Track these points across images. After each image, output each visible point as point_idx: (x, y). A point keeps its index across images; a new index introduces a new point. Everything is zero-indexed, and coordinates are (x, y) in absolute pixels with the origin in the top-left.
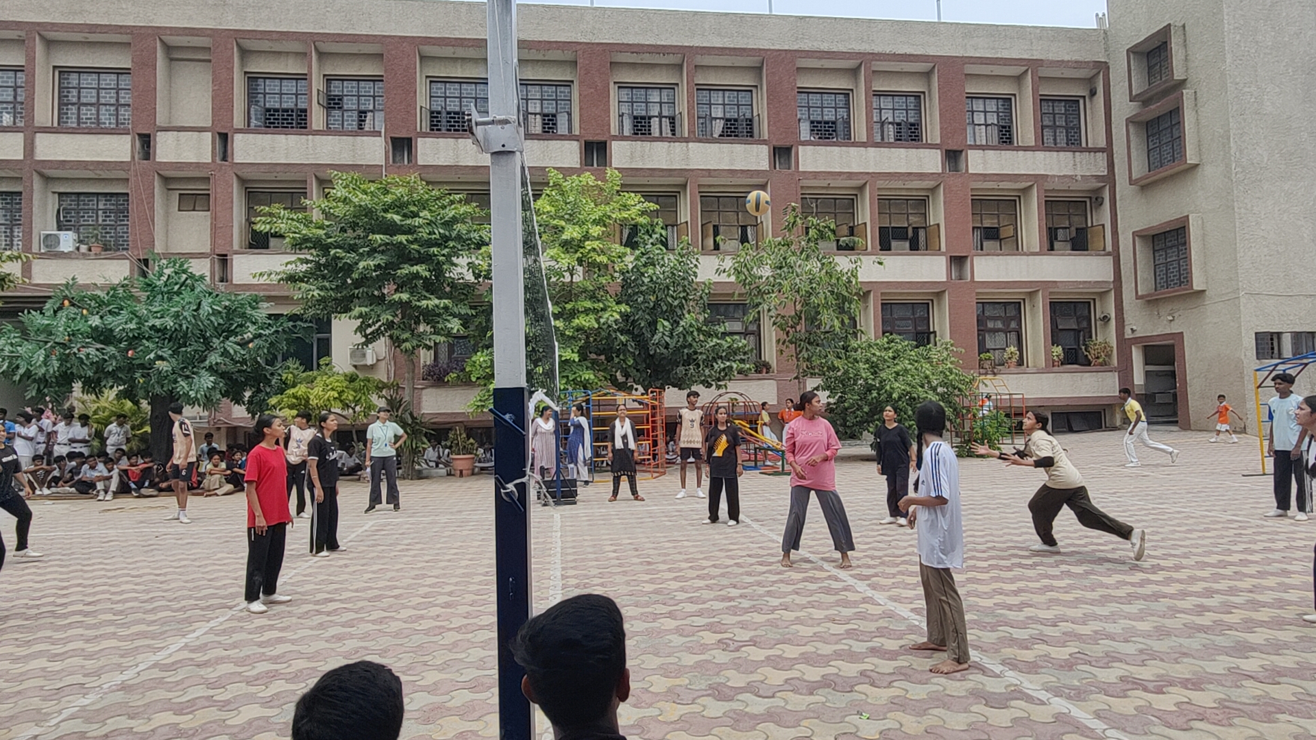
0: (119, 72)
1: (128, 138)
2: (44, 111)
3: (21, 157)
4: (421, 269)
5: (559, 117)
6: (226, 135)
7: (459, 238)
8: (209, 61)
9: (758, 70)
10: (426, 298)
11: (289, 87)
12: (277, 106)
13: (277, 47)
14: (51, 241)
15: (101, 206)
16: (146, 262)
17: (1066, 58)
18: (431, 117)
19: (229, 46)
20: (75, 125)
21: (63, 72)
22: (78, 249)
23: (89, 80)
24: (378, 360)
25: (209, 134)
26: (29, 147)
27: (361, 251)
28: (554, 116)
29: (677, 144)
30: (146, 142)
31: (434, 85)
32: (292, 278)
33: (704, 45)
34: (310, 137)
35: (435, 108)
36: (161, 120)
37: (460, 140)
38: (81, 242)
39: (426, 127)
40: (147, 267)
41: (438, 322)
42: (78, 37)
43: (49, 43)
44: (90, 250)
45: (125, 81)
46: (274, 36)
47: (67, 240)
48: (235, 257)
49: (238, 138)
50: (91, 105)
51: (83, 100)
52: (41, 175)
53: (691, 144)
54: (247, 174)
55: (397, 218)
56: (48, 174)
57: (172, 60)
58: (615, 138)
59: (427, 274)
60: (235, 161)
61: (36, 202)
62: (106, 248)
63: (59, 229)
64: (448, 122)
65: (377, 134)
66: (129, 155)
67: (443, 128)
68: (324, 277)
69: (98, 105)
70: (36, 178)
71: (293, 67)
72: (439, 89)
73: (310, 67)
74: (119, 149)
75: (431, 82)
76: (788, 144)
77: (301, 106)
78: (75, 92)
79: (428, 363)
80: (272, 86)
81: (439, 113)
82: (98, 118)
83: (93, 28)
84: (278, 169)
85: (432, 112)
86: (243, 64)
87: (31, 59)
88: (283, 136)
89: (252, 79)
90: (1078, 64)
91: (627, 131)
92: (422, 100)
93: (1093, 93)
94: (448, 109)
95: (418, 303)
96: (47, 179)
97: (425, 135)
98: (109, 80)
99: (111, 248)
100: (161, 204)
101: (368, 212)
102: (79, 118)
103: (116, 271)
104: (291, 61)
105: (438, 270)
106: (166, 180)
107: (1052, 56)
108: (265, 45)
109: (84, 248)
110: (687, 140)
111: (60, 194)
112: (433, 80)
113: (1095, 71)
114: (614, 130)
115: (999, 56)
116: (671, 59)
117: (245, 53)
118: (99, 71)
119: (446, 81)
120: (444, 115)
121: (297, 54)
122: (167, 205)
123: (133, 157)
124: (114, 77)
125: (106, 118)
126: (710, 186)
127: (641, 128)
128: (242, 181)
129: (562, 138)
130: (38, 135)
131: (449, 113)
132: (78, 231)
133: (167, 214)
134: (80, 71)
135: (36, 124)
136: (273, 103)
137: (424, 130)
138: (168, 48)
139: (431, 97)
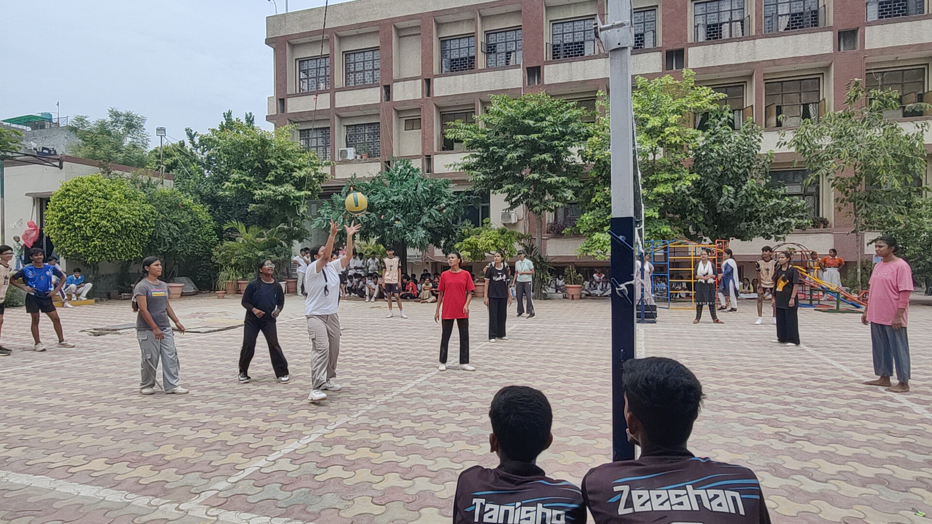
0: (374, 49)
1: (379, 89)
2: (339, 80)
3: (329, 107)
4: (547, 156)
5: (646, 36)
6: (429, 80)
7: (572, 133)
8: (420, 34)
10: (550, 176)
11: (464, 43)
12: (457, 57)
13: (457, 18)
14: (343, 153)
15: (367, 132)
16: (389, 163)
18: (553, 49)
19: (430, 23)
20: (353, 85)
21: (347, 54)
22: (356, 157)
23: (359, 57)
24: (518, 220)
25: (420, 80)
26: (333, 101)
27: (509, 147)
28: (642, 35)
29: (745, 42)
30: (388, 89)
31: (555, 27)
32: (467, 168)
34: (477, 74)
35: (556, 43)
36: (395, 76)
37: (573, 63)
38: (357, 153)
39: (550, 57)
40: (389, 165)
41: (558, 193)
42: (353, 32)
43: (340, 38)
44: (362, 158)
45: (377, 54)
46: (456, 11)
47: (351, 153)
48: (435, 156)
49: (436, 80)
50: (361, 72)
51: (357, 70)
52: (338, 116)
53: (758, 41)
54: (441, 103)
55: (531, 122)
56: (342, 115)
57: (400, 37)
58: (692, 45)
59: (551, 159)
60: (435, 96)
61: (336, 132)
62: (369, 157)
63: (347, 147)
64: (565, 51)
65: (517, 66)
66: (379, 99)
67: (561, 56)
68: (486, 166)
69: (363, 71)
70: (336, 117)
71: (466, 29)
72: (559, 29)
73: (476, 27)
74: (373, 96)
75: (553, 24)
76: (853, 27)
77: (471, 54)
78: (352, 65)
79: (551, 222)
80: (454, 44)
81: (558, 45)
82: (364, 79)
83: (361, 25)
84: (459, 97)
85: (554, 46)
86: (438, 33)
87: (332, 50)
88: (461, 76)
89: (443, 41)
91: (702, 38)
92: (547, 39)
94: (565, 42)
95: (545, 180)
96: (341, 118)
97: (548, 63)
98: (369, 55)
99: (371, 155)
100: (396, 127)
101: (512, 120)
102: (355, 81)
103: (373, 169)
104: (465, 25)
105: (558, 157)
106: (398, 112)
108: (450, 18)
109: (359, 157)
110: (754, 38)
111: (347, 126)
112: (554, 23)
114: (690, 39)
117: (439, 25)
118: (363, 51)
119: (563, 22)
120: (562, 46)
121: (468, 20)
122: (399, 128)
123: (381, 100)
124: (371, 53)
125: (368, 79)
126: (774, 74)
127: (714, 34)
128: (438, 108)
129: (649, 51)
130: (337, 93)
131: (565, 45)
132: (355, 147)
133: (399, 133)
134: (355, 52)
135: (336, 87)
136: (455, 55)
137: (548, 60)
138: (398, 30)
139: (553, 35)
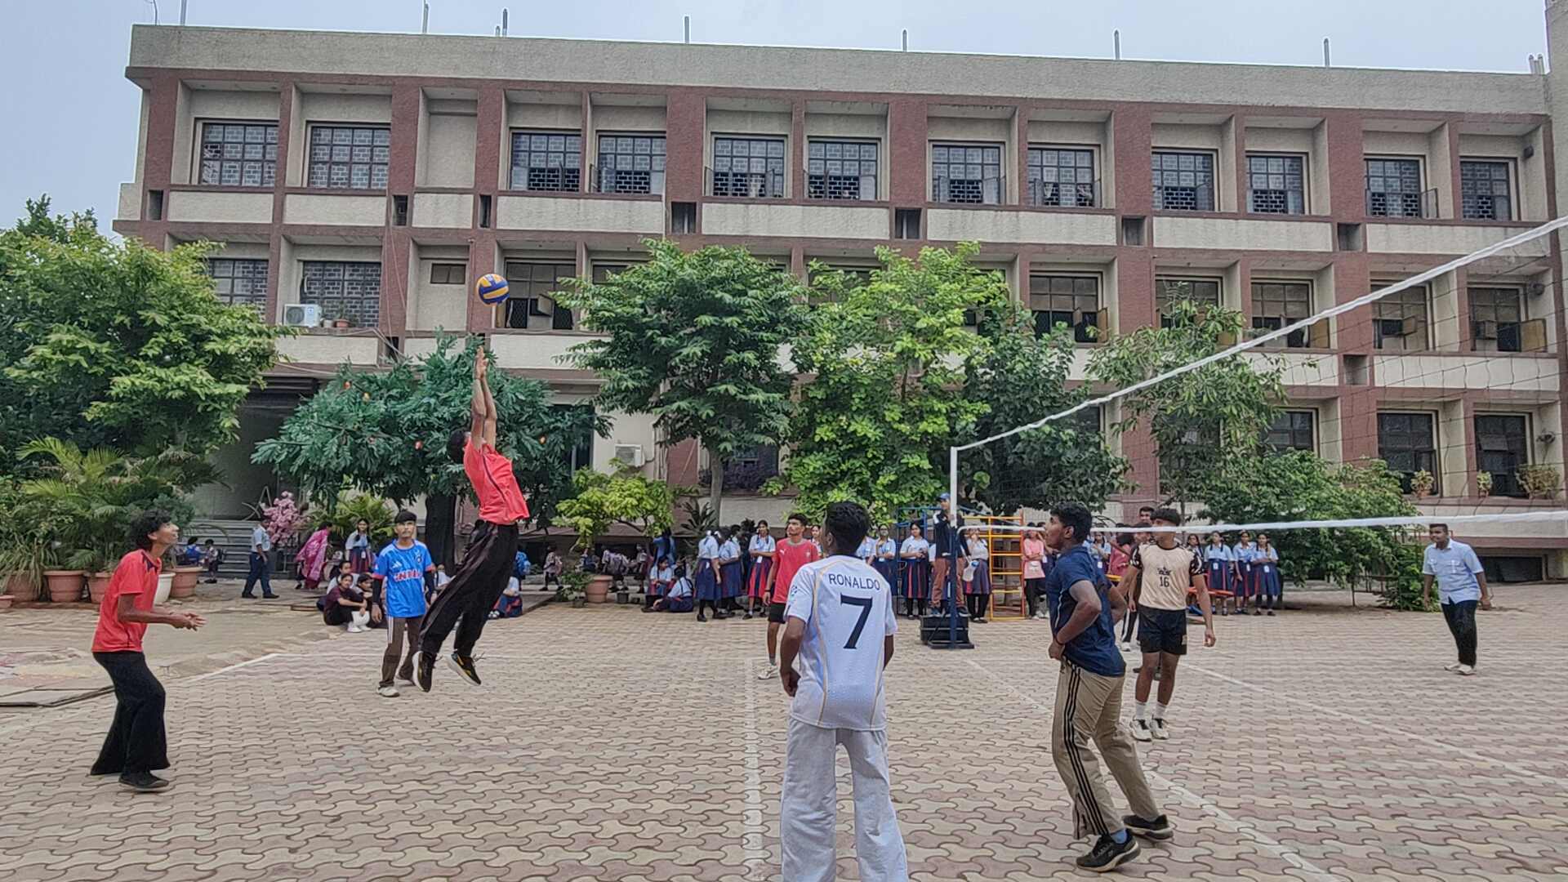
0: (374, 127)
1: (384, 200)
2: (296, 173)
3: (270, 221)
4: (749, 356)
5: (862, 181)
6: (489, 197)
8: (476, 115)
9: (1102, 126)
10: (754, 392)
11: (557, 143)
12: (543, 165)
13: (547, 100)
14: (294, 315)
15: (346, 277)
16: (395, 341)
17: (1495, 110)
18: (716, 180)
19: (498, 99)
20: (325, 186)
21: (316, 127)
22: (322, 324)
23: (343, 136)
24: (647, 462)
25: (472, 196)
26: (279, 210)
27: (681, 333)
28: (857, 179)
29: (1005, 213)
30: (402, 205)
31: (720, 144)
33: (1040, 96)
34: (582, 201)
35: (720, 169)
36: (419, 181)
37: (751, 206)
38: (324, 316)
39: (709, 191)
40: (397, 347)
42: (336, 89)
43: (305, 96)
44: (335, 325)
45: (382, 138)
46: (547, 87)
47: (312, 315)
48: (493, 336)
49: (502, 200)
50: (343, 163)
51: (336, 159)
52: (289, 241)
53: (1022, 214)
54: (510, 242)
55: (728, 298)
56: (297, 240)
57: (431, 114)
58: (931, 205)
59: (755, 362)
60: (498, 227)
61: (281, 271)
62: (351, 324)
63: (303, 301)
64: (735, 185)
65: (658, 198)
66: (384, 219)
67: (730, 193)
69: (350, 164)
70: (283, 243)
71: (562, 122)
72: (725, 147)
73: (585, 122)
74: (372, 213)
75: (716, 139)
76: (1139, 214)
77: (571, 165)
78: (327, 150)
79: (705, 468)
80: (539, 143)
81: (726, 175)
82: (349, 179)
83: (353, 79)
84: (546, 237)
85: (716, 174)
86: (508, 120)
87: (286, 114)
88: (552, 200)
89: (516, 134)
90: (1510, 118)
91: (944, 197)
92: (708, 162)
93: (1528, 154)
94: (734, 170)
96: (294, 246)
97: (709, 200)
98: (364, 136)
99: (355, 324)
100: (416, 275)
102: (329, 178)
103: (363, 352)
104: (561, 114)
106: (420, 248)
107: (1475, 108)
108: (535, 98)
109: (328, 324)
110: (1016, 209)
111: (306, 263)
112: (718, 137)
113: (1532, 127)
114: (929, 196)
115: (1407, 108)
116: (999, 113)
117: (512, 106)
118: (353, 127)
119: (732, 138)
120: (730, 177)
121: (569, 107)
122: (419, 277)
123: (388, 222)
124: (369, 133)
125: (359, 181)
126: (1041, 264)
128: (503, 250)
129: (866, 204)
130: (289, 196)
132: (321, 304)
133: (419, 287)
134: (334, 126)
135: (287, 185)
136: (538, 162)
137: (708, 195)
138: (430, 101)
139: (716, 156)
